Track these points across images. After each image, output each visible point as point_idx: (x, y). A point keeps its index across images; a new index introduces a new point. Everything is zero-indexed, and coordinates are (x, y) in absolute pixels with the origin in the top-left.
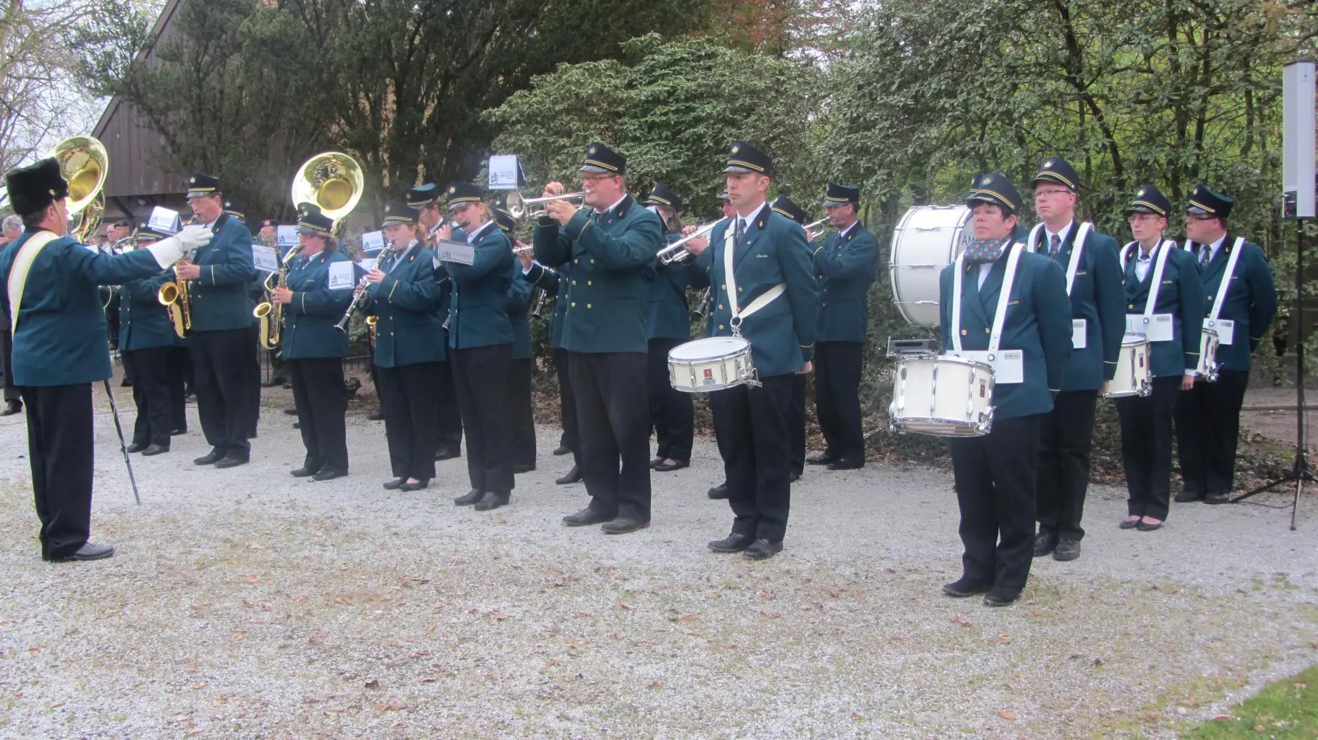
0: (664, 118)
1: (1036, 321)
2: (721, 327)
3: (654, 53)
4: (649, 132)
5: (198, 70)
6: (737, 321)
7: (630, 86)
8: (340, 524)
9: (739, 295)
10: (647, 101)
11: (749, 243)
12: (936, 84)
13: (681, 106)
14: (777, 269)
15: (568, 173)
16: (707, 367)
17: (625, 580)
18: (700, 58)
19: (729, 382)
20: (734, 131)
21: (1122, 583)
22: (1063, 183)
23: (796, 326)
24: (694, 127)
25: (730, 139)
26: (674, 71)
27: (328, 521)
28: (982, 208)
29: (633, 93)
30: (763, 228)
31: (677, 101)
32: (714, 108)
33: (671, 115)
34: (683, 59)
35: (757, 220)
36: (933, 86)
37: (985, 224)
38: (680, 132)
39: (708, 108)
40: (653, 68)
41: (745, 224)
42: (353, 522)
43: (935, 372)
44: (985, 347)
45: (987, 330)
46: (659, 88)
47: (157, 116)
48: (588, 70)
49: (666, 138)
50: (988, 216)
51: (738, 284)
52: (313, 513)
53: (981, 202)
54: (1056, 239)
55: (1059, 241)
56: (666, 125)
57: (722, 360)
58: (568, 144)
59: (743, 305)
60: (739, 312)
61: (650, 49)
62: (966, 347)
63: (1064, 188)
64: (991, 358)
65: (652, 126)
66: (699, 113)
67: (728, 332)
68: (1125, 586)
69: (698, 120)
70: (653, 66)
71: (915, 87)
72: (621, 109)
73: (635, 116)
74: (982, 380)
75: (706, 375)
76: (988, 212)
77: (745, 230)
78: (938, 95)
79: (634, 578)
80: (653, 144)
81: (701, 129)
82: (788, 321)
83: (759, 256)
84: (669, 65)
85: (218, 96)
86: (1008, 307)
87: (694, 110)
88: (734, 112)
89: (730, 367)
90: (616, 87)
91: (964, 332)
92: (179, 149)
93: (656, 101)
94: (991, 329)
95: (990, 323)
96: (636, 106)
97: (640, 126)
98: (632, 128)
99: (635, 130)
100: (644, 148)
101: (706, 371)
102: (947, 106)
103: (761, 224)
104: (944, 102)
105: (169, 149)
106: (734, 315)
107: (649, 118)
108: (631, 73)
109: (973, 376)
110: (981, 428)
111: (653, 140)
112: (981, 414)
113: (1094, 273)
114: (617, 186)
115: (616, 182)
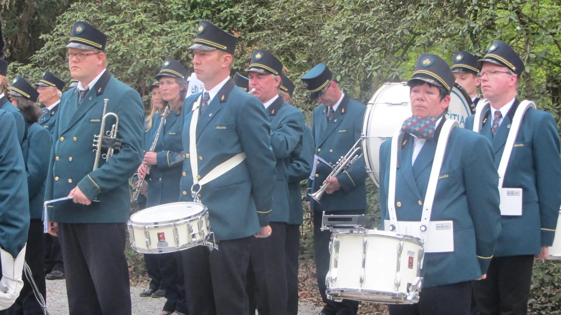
1: (465, 193)
2: (185, 193)
4: (191, 11)
6: (197, 187)
9: (200, 163)
11: (210, 115)
14: (235, 139)
15: (113, 47)
16: (160, 231)
19: (180, 245)
20: (266, 11)
22: (504, 65)
23: (253, 192)
24: (231, 7)
25: (261, 19)
28: (422, 88)
30: (224, 101)
35: (220, 94)
37: (425, 104)
38: (220, 11)
41: (209, 98)
43: (365, 245)
44: (418, 218)
45: (420, 202)
49: (207, 17)
50: (427, 97)
51: (199, 153)
53: (422, 83)
54: (499, 114)
55: (501, 116)
57: (174, 224)
58: (116, 21)
59: (203, 173)
60: (199, 180)
62: (400, 218)
63: (505, 69)
64: (423, 228)
67: (189, 198)
74: (409, 252)
75: (159, 238)
76: (428, 93)
77: (209, 103)
80: (193, 22)
82: (246, 188)
83: (218, 128)
86: (439, 180)
89: (183, 232)
91: (399, 204)
94: (423, 202)
95: (422, 195)
98: (175, 7)
99: (179, 9)
100: (185, 25)
101: (159, 234)
103: (223, 98)
106: (195, 182)
109: (401, 249)
110: (409, 298)
111: (194, 18)
112: (409, 285)
113: (532, 146)
114: (100, 62)
115: (99, 58)
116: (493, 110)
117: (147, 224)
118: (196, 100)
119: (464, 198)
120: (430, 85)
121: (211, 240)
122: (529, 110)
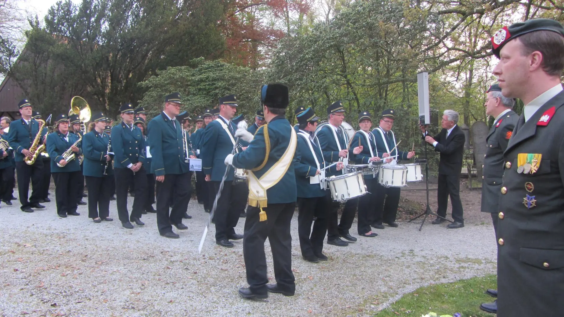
0: (204, 87)
3: (203, 64)
4: (199, 92)
5: (35, 65)
7: (193, 75)
8: (66, 235)
10: (198, 81)
12: (296, 76)
13: (210, 83)
17: (172, 256)
18: (218, 66)
21: (356, 254)
24: (215, 90)
26: (209, 71)
27: (62, 234)
29: (193, 78)
31: (209, 81)
32: (222, 84)
33: (207, 86)
34: (212, 66)
36: (295, 76)
38: (210, 92)
39: (220, 84)
40: (201, 70)
42: (72, 235)
46: (203, 76)
47: (20, 82)
48: (178, 69)
49: (205, 94)
52: (57, 231)
56: (205, 89)
61: (200, 63)
65: (200, 90)
66: (216, 85)
68: (356, 256)
69: (216, 88)
70: (202, 69)
71: (289, 77)
72: (189, 83)
73: (194, 86)
78: (296, 80)
79: (175, 255)
81: (217, 91)
84: (207, 69)
85: (44, 75)
87: (215, 84)
88: (229, 85)
90: (187, 76)
92: (28, 94)
93: (201, 81)
96: (194, 82)
97: (196, 90)
99: (194, 91)
100: (196, 97)
102: (299, 83)
104: (298, 82)
105: (24, 94)
107: (199, 87)
108: (193, 71)
111: (200, 95)
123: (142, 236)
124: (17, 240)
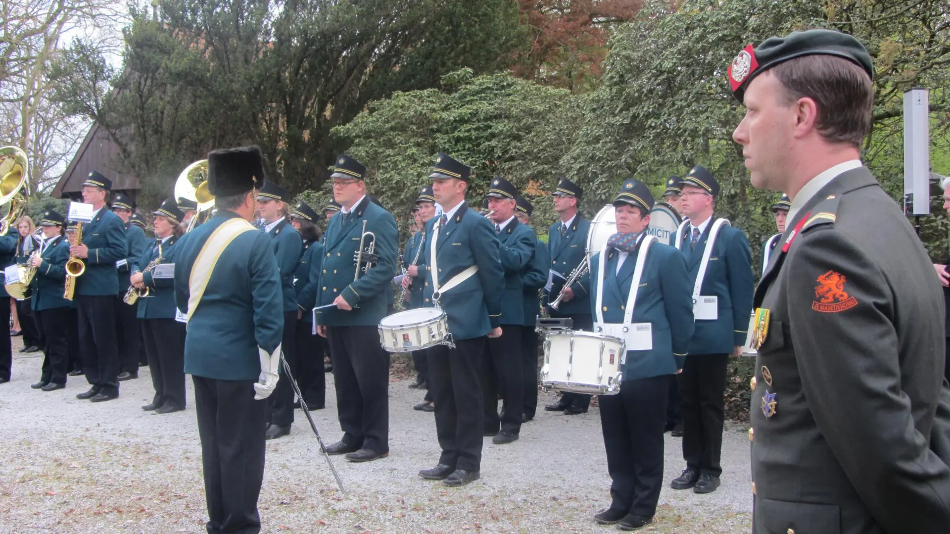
0: (466, 134)
1: (662, 299)
2: (427, 300)
3: (470, 83)
4: (456, 145)
5: (141, 96)
6: (437, 295)
7: (446, 108)
8: (151, 449)
9: (439, 274)
10: (455, 121)
11: (448, 234)
12: (647, 107)
13: (481, 125)
14: (469, 254)
15: (389, 176)
16: (405, 333)
17: (339, 500)
18: (503, 87)
19: (422, 344)
20: (519, 144)
22: (702, 187)
23: (485, 300)
24: (489, 141)
25: (514, 150)
26: (481, 97)
27: (144, 447)
28: (625, 208)
29: (445, 115)
30: (459, 222)
31: (479, 121)
32: (505, 126)
33: (473, 132)
34: (488, 88)
35: (455, 216)
36: (645, 109)
37: (627, 222)
38: (479, 144)
39: (500, 127)
40: (464, 96)
41: (446, 219)
42: (162, 448)
43: (572, 344)
44: (620, 320)
45: (623, 307)
46: (465, 111)
47: (113, 131)
48: (415, 97)
50: (629, 215)
51: (439, 266)
52: (138, 440)
53: (625, 204)
54: (697, 231)
55: (699, 233)
56: (469, 139)
57: (417, 327)
58: (392, 154)
59: (442, 283)
60: (439, 289)
61: (463, 80)
62: (606, 321)
63: (702, 191)
64: (625, 330)
65: (458, 140)
66: (493, 130)
67: (431, 305)
68: (739, 516)
69: (493, 136)
70: (465, 93)
71: (633, 110)
72: (435, 127)
73: (447, 133)
74: (611, 350)
75: (404, 339)
76: (630, 212)
77: (446, 223)
78: (647, 116)
79: (347, 499)
80: (457, 154)
81: (494, 143)
82: (479, 296)
83: (454, 244)
84: (477, 93)
85: (160, 115)
86: (639, 288)
87: (490, 127)
88: (519, 130)
89: (424, 332)
90: (434, 110)
91: (605, 309)
92: (129, 156)
93: (462, 121)
94: (625, 307)
95: (625, 300)
96: (447, 124)
97: (449, 141)
98: (442, 141)
99: (445, 143)
101: (404, 335)
102: (653, 125)
103: (458, 219)
104: (652, 122)
105: (122, 156)
106: (436, 291)
107: (456, 134)
108: (447, 99)
109: (603, 348)
110: (610, 390)
111: (458, 151)
112: (611, 378)
113: (726, 259)
114: (360, 189)
115: (359, 186)
116: (693, 228)
117: (394, 327)
118: (436, 221)
119: (661, 304)
120: (632, 205)
121: (449, 339)
122: (723, 227)
123: (296, 455)
124: (58, 454)
